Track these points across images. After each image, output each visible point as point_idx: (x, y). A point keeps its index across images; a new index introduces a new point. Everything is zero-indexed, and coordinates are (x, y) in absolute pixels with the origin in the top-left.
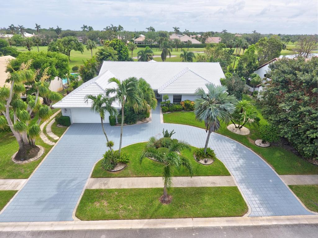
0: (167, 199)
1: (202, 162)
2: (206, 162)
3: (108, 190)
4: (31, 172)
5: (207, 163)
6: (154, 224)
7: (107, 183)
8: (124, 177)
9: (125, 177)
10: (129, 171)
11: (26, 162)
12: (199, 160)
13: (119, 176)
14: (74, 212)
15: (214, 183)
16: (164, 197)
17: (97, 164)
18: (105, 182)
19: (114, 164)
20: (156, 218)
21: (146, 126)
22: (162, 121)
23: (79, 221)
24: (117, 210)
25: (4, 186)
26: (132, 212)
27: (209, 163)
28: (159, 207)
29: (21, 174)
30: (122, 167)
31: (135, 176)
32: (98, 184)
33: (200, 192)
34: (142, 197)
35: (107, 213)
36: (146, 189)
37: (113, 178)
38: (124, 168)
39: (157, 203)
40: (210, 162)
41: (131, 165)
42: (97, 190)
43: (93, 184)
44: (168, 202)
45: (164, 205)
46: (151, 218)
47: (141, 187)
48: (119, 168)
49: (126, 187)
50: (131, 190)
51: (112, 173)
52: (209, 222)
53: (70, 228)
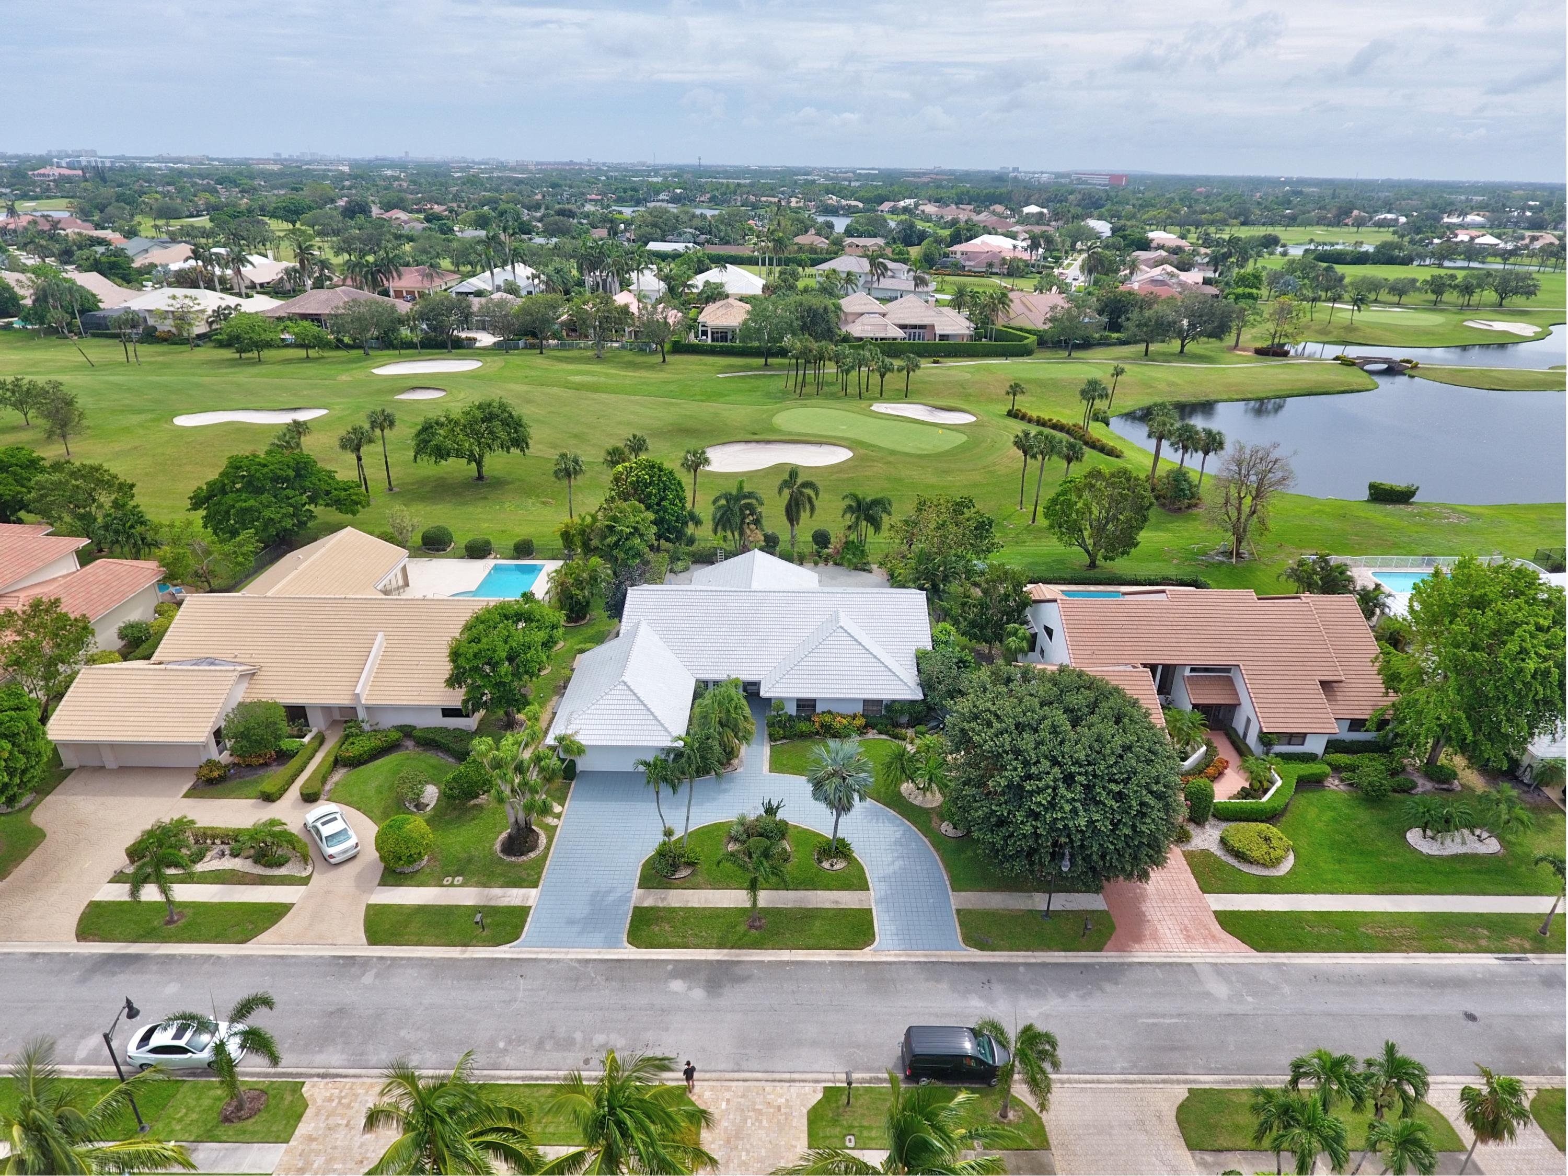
0: (757, 924)
1: (826, 865)
2: (832, 865)
3: (669, 908)
4: (539, 878)
5: (835, 867)
6: (737, 956)
7: (666, 898)
8: (692, 888)
10: (700, 879)
11: (524, 858)
12: (821, 862)
13: (685, 887)
14: (625, 938)
15: (837, 902)
16: (754, 921)
17: (644, 865)
18: (663, 896)
19: (675, 867)
20: (740, 948)
21: (731, 780)
22: (766, 766)
23: (635, 949)
24: (684, 937)
25: (508, 899)
26: (706, 939)
27: (836, 867)
28: (745, 935)
29: (524, 880)
30: (689, 871)
31: (709, 887)
32: (651, 899)
33: (809, 915)
34: (721, 920)
35: (671, 940)
36: (726, 909)
37: (675, 890)
38: (693, 874)
39: (742, 928)
40: (840, 865)
41: (702, 867)
42: (652, 908)
43: (643, 899)
44: (757, 928)
45: (753, 931)
46: (732, 948)
47: (719, 905)
48: (683, 873)
49: (696, 905)
50: (704, 909)
51: (672, 880)
52: (813, 955)
53: (625, 957)
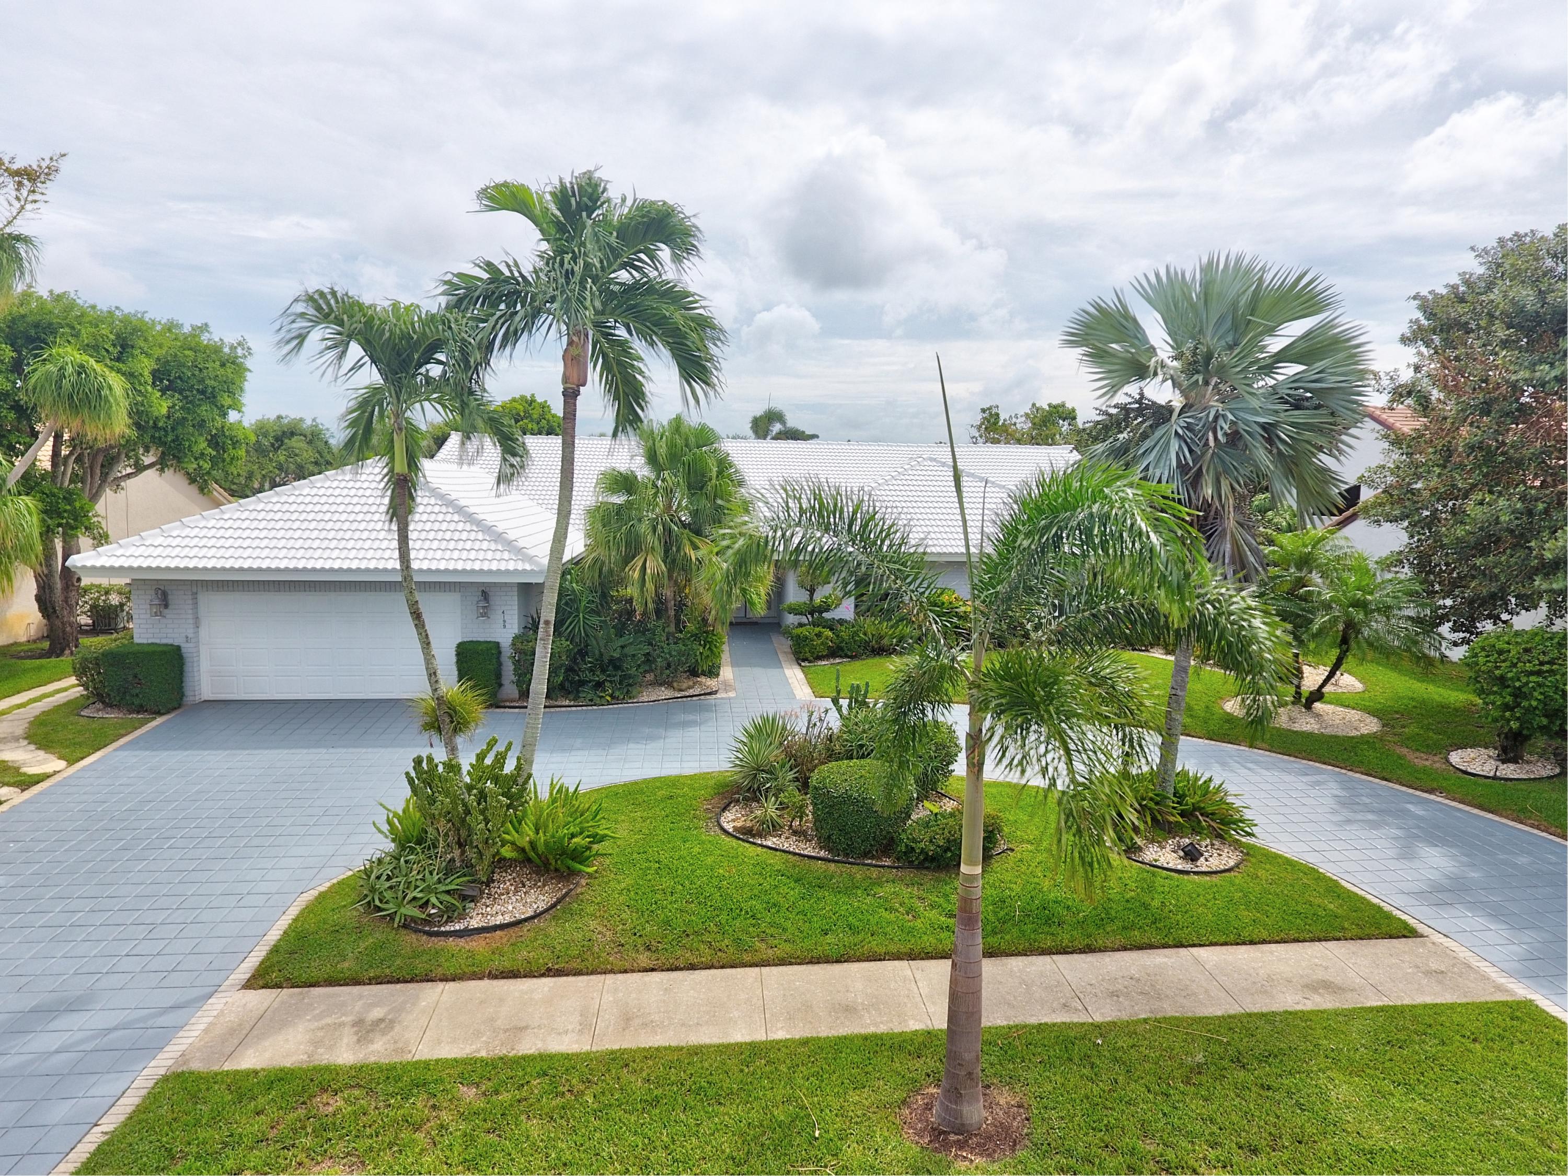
1: (1162, 857)
2: (1189, 857)
3: (392, 1068)
5: (1204, 866)
7: (392, 1022)
8: (549, 972)
9: (559, 973)
13: (507, 965)
15: (1327, 986)
18: (377, 1013)
22: (801, 688)
27: (1214, 861)
30: (536, 898)
31: (644, 959)
32: (299, 1034)
37: (451, 985)
38: (555, 911)
40: (1219, 857)
43: (249, 1033)
48: (513, 904)
51: (440, 943)
